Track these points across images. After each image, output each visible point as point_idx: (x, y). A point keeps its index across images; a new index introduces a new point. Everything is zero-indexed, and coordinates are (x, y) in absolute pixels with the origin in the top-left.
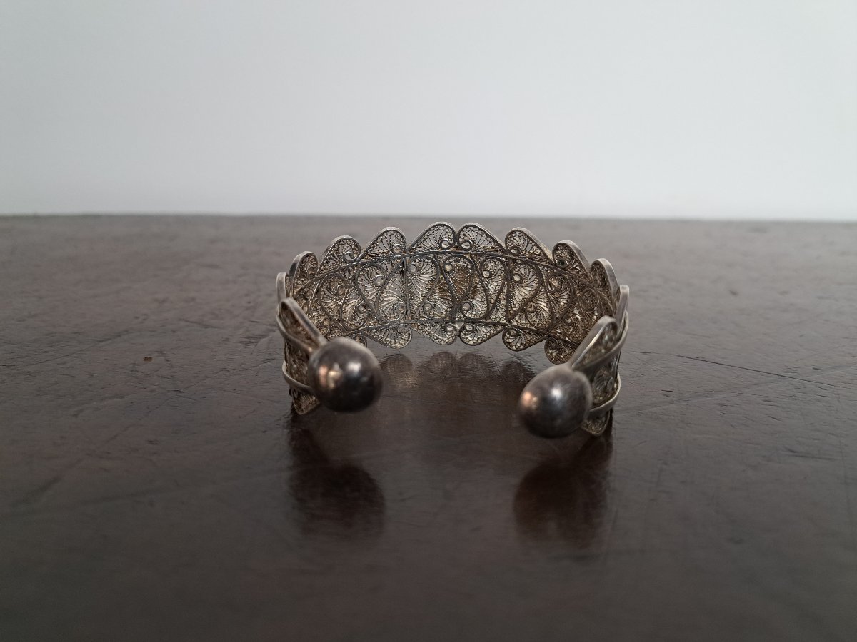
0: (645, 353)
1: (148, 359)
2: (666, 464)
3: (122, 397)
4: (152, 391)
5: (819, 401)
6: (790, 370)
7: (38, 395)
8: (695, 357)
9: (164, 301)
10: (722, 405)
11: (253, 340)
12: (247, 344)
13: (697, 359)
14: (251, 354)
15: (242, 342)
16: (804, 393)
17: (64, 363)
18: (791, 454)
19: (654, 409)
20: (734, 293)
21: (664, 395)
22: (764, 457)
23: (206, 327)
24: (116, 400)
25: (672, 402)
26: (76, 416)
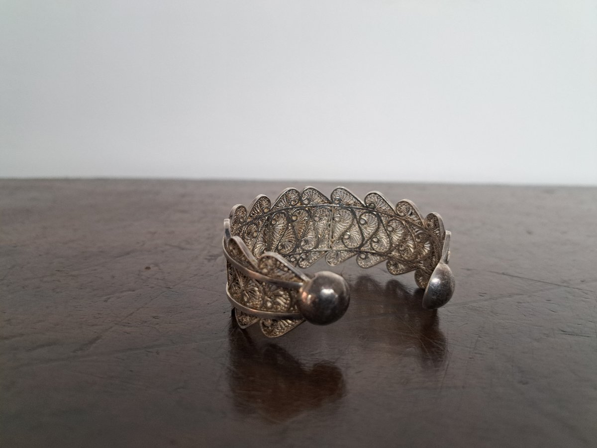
0: (468, 270)
1: (148, 268)
2: (480, 337)
3: (133, 291)
4: (152, 287)
5: (584, 301)
6: (564, 281)
7: (81, 289)
8: (501, 272)
9: (155, 233)
10: (518, 303)
11: (213, 258)
12: (209, 260)
13: (504, 274)
14: (213, 266)
15: (206, 259)
16: (574, 296)
17: (95, 270)
18: (563, 333)
19: (474, 304)
20: (530, 233)
21: (481, 296)
22: (545, 334)
23: (183, 249)
24: (130, 292)
25: (486, 300)
26: (106, 301)
